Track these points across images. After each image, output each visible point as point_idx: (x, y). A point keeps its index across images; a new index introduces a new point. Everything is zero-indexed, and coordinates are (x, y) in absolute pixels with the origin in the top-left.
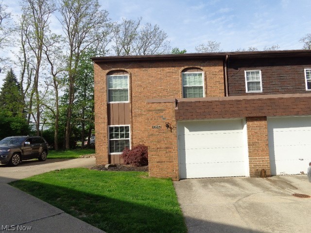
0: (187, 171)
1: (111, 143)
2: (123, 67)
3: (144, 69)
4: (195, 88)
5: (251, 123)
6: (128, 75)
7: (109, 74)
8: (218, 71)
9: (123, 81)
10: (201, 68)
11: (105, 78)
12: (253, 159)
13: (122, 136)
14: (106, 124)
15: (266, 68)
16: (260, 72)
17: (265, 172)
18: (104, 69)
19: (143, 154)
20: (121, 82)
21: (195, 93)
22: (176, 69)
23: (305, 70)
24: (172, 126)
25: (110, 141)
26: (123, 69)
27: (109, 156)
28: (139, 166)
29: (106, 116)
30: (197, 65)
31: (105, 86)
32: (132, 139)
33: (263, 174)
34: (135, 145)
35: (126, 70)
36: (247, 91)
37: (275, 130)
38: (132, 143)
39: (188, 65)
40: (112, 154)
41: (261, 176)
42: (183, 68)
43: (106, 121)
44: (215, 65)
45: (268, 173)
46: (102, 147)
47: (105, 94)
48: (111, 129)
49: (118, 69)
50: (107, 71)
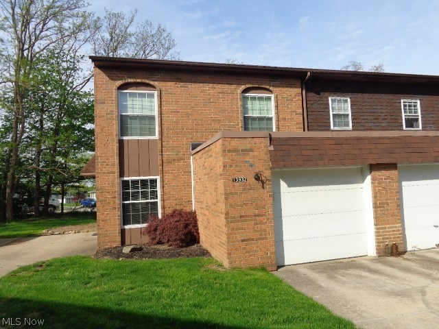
0: (285, 253)
1: (125, 208)
2: (148, 78)
3: (182, 84)
4: (261, 119)
5: (377, 173)
6: (156, 93)
7: (121, 88)
8: (294, 94)
9: (146, 101)
10: (271, 88)
11: (114, 95)
12: (380, 228)
13: (145, 196)
14: (117, 175)
15: (355, 95)
16: (349, 100)
17: (397, 247)
18: (112, 78)
19: (186, 226)
20: (143, 103)
21: (261, 126)
22: (233, 87)
23: (402, 101)
24: (263, 178)
25: (123, 204)
26: (147, 81)
27: (123, 232)
28: (182, 247)
29: (117, 161)
30: (265, 84)
31: (114, 108)
32: (163, 200)
33: (395, 251)
34: (169, 211)
35: (152, 83)
36: (332, 127)
37: (404, 183)
38: (163, 208)
39: (252, 83)
40: (127, 227)
41: (392, 254)
42: (243, 87)
43: (116, 169)
44: (290, 86)
45: (400, 249)
46: (110, 216)
47: (115, 122)
48: (125, 184)
49: (139, 80)
50: (119, 83)
